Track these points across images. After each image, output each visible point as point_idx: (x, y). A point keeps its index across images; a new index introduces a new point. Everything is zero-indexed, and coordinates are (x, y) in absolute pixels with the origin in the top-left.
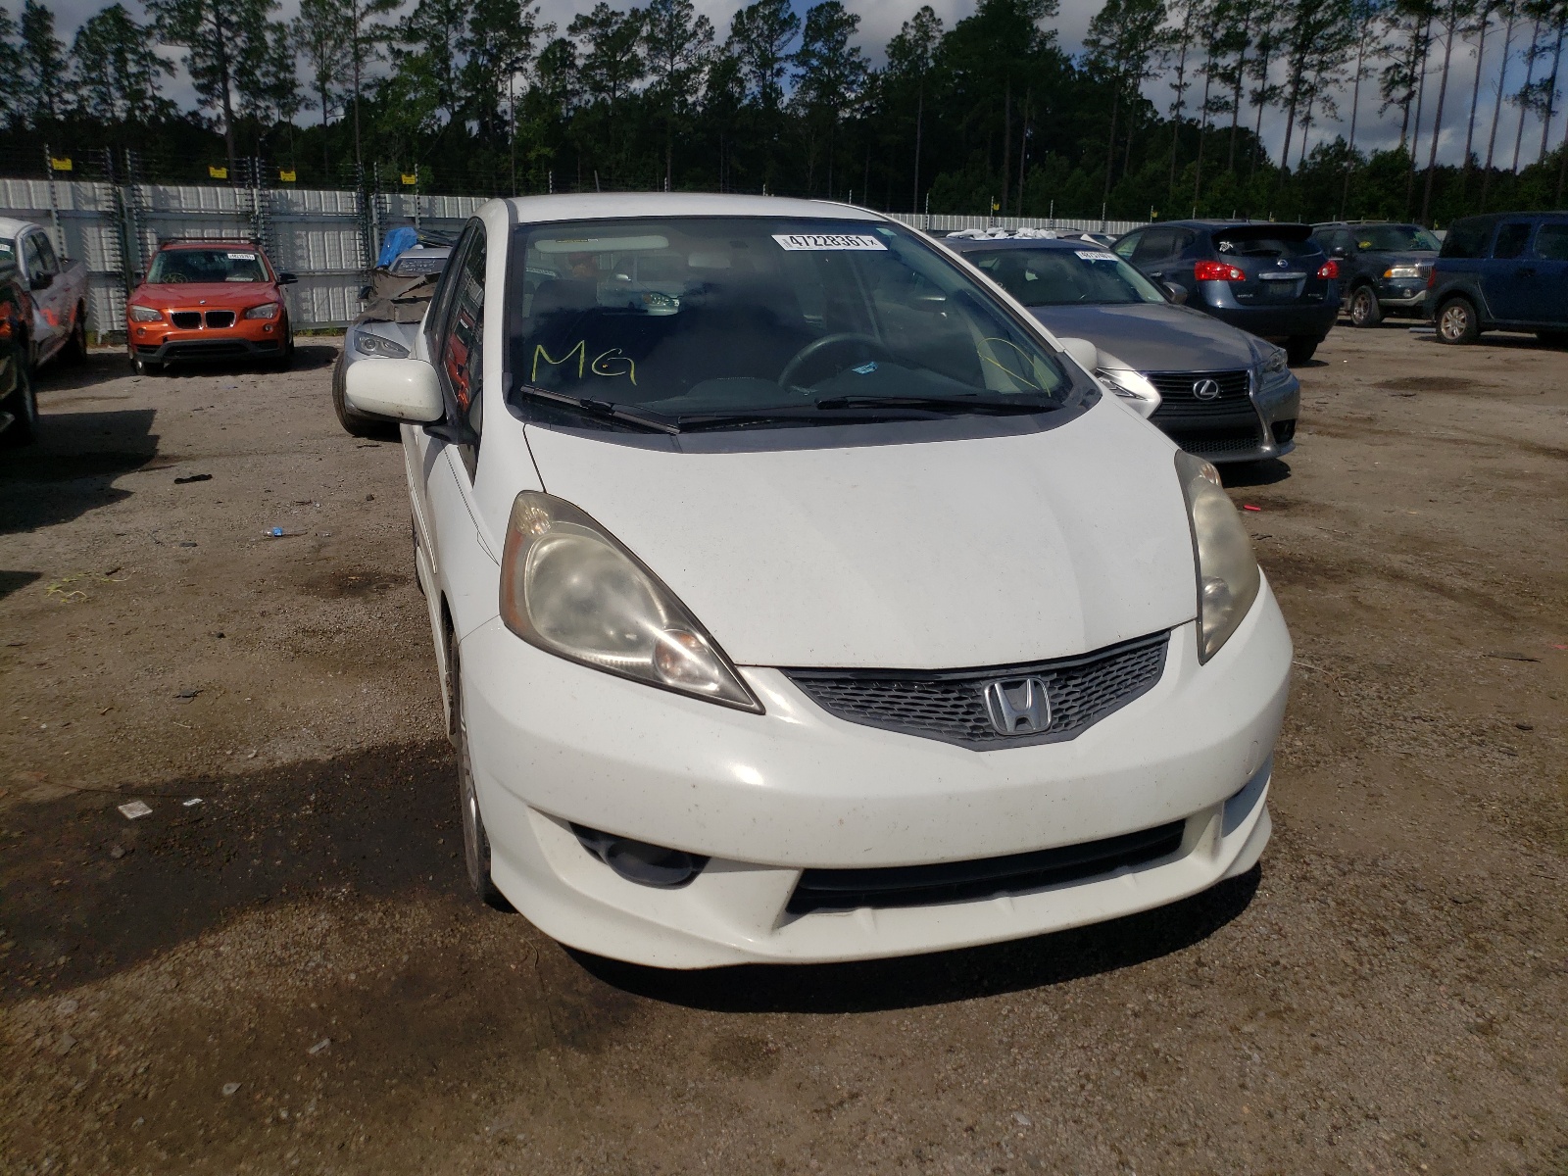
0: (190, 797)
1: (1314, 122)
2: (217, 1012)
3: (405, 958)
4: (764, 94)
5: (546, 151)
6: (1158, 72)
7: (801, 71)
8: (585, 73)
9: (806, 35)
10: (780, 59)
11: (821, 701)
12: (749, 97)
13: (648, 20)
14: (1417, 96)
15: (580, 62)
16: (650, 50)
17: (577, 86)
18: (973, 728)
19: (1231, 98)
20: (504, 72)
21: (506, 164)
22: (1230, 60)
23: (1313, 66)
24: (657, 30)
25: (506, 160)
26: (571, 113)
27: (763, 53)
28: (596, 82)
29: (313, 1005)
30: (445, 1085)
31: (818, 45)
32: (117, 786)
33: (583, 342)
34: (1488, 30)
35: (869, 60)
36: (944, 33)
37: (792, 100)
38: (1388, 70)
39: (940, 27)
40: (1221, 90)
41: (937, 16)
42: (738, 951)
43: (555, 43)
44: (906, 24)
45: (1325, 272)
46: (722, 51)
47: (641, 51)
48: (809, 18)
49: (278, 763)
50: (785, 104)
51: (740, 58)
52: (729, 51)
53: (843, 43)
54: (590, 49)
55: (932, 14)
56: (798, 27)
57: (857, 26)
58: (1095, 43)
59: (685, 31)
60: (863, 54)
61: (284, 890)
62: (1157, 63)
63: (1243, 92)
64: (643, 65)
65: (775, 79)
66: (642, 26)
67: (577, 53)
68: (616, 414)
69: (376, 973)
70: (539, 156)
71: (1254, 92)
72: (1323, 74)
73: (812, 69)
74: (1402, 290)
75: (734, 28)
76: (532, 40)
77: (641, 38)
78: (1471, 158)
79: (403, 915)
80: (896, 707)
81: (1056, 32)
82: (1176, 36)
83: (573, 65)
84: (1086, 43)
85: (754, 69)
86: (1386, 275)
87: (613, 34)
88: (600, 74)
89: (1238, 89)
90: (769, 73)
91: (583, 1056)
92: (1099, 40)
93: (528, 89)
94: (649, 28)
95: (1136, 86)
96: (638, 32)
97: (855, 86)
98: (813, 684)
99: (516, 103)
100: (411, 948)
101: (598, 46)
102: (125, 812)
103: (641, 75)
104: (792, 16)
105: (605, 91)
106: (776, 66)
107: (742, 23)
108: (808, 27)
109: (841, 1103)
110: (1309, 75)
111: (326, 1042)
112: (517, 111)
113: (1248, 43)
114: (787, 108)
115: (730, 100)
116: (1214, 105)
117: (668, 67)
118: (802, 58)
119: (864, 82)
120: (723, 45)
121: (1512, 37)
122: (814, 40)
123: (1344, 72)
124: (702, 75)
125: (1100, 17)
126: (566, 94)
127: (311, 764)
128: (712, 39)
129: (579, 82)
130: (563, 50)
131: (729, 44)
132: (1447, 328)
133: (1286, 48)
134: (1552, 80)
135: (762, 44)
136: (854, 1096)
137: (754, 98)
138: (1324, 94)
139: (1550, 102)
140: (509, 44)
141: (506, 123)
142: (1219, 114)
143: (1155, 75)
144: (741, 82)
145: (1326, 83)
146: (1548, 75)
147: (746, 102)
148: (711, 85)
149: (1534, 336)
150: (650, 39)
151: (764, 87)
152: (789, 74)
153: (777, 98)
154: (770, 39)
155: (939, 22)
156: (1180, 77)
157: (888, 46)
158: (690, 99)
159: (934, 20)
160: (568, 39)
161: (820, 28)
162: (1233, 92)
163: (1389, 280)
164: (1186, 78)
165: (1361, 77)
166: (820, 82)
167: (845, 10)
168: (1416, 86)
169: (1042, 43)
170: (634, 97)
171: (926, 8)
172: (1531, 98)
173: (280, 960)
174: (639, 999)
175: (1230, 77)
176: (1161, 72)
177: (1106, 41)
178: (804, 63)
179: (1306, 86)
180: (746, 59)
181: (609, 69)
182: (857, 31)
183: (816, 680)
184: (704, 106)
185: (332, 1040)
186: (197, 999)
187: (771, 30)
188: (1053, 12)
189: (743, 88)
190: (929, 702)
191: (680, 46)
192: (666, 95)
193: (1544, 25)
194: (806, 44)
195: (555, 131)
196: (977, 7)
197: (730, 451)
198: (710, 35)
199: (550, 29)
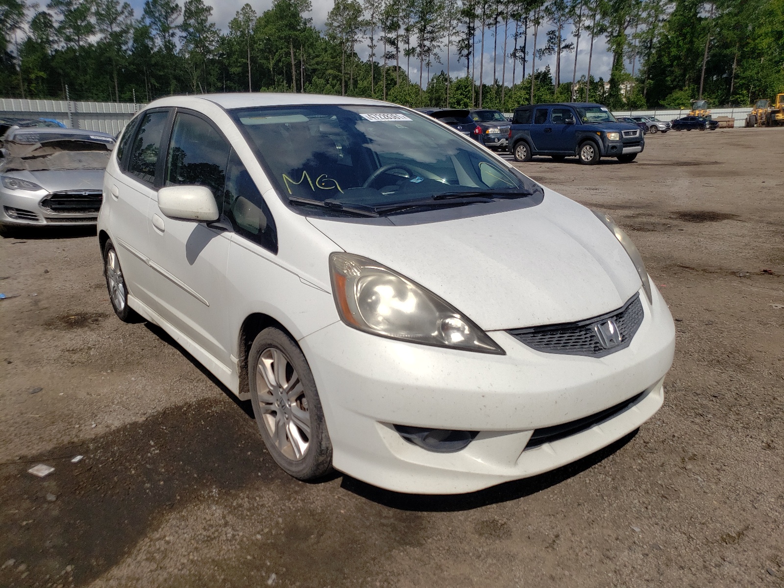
0: (74, 456)
1: (431, 64)
2: (195, 575)
3: (280, 520)
4: (166, 46)
5: (42, 74)
6: (361, 39)
7: (184, 34)
8: (59, 31)
9: (185, 15)
10: (171, 28)
11: (529, 344)
12: (158, 47)
13: (94, 3)
14: (472, 54)
15: (56, 25)
16: (98, 20)
17: (56, 38)
18: (595, 347)
19: (395, 53)
20: (10, 29)
21: (16, 81)
22: (392, 35)
23: (428, 39)
24: (100, 9)
25: (16, 79)
26: (54, 53)
27: (163, 24)
28: (67, 36)
29: (249, 557)
30: (358, 582)
31: (192, 21)
32: (18, 458)
33: (305, 172)
34: (498, 25)
35: (220, 30)
36: (258, 18)
37: (181, 50)
38: (459, 41)
39: (255, 15)
40: (390, 49)
41: (253, 9)
42: (501, 476)
43: (40, 14)
44: (238, 12)
45: (477, 131)
46: (140, 22)
47: (93, 20)
48: (186, 7)
49: (113, 428)
50: (178, 51)
51: (150, 26)
52: (144, 22)
53: (206, 20)
54: (62, 17)
55: (250, 8)
56: (180, 11)
57: (211, 12)
58: (331, 24)
59: (116, 10)
60: (217, 27)
61: (178, 498)
62: (362, 35)
63: (400, 50)
64: (95, 28)
65: (171, 38)
66: (91, 6)
67: (53, 20)
68: (344, 209)
69: (270, 531)
70: (37, 77)
71: (405, 50)
72: (433, 43)
73: (190, 33)
74: (494, 139)
75: (145, 11)
76: (25, 12)
77: (92, 13)
78: (496, 81)
79: (261, 497)
80: (562, 342)
81: (311, 19)
82: (368, 23)
83: (51, 26)
84: (326, 24)
85: (159, 32)
86: (487, 132)
87: (75, 10)
88: (69, 31)
89: (397, 48)
90: (167, 35)
91: (415, 549)
92: (333, 23)
93: (26, 40)
94: (96, 7)
95: (352, 46)
96: (89, 9)
97: (214, 43)
98: (522, 336)
99: (19, 47)
100: (279, 513)
101: (66, 16)
102: (35, 473)
103: (93, 33)
104: (177, 6)
105: (73, 41)
106: (171, 31)
107: (149, 8)
108: (186, 11)
109: (554, 541)
110: (427, 43)
111: (274, 576)
112: (20, 51)
113: (399, 27)
114: (178, 53)
115: (147, 49)
116: (389, 56)
117: (110, 30)
118: (184, 27)
119: (218, 41)
120: (139, 19)
121: (508, 28)
122: (189, 18)
123: (442, 42)
124: (129, 34)
125: (332, 13)
126: (49, 42)
127: (134, 425)
128: (133, 15)
129: (57, 36)
130: (45, 18)
131: (143, 18)
132: (519, 155)
133: (416, 30)
134: (524, 47)
135: (162, 19)
136: (557, 536)
137: (161, 48)
138: (434, 52)
139: (525, 56)
140: (11, 13)
141: (14, 58)
142: (390, 60)
143: (359, 41)
144: (152, 39)
145: (434, 47)
146: (523, 45)
147: (156, 50)
148: (135, 41)
149: (551, 157)
150: (97, 14)
151: (165, 42)
152: (178, 36)
153: (173, 48)
154: (166, 18)
155: (254, 12)
156: (372, 42)
157: (229, 23)
158: (124, 48)
159: (252, 11)
160: (47, 11)
161: (192, 12)
162: (395, 49)
163: (488, 135)
164: (375, 42)
165: (450, 44)
166: (196, 41)
167: (204, 3)
168: (471, 49)
169: (305, 24)
170: (91, 45)
171: (247, 5)
172: (517, 55)
173: (208, 537)
174: (420, 514)
175: (392, 42)
176: (363, 40)
177: (336, 24)
178: (186, 30)
179: (426, 48)
180: (154, 27)
181: (74, 29)
182: (212, 15)
183: (523, 334)
184: (132, 51)
185: (276, 574)
186: (176, 571)
187: (167, 12)
188: (310, 9)
189: (154, 43)
190: (575, 338)
191: (115, 19)
192: (109, 45)
193: (520, 23)
194: (185, 20)
195: (46, 62)
196: (272, 5)
197: (418, 224)
198: (131, 13)
199: (35, 6)
